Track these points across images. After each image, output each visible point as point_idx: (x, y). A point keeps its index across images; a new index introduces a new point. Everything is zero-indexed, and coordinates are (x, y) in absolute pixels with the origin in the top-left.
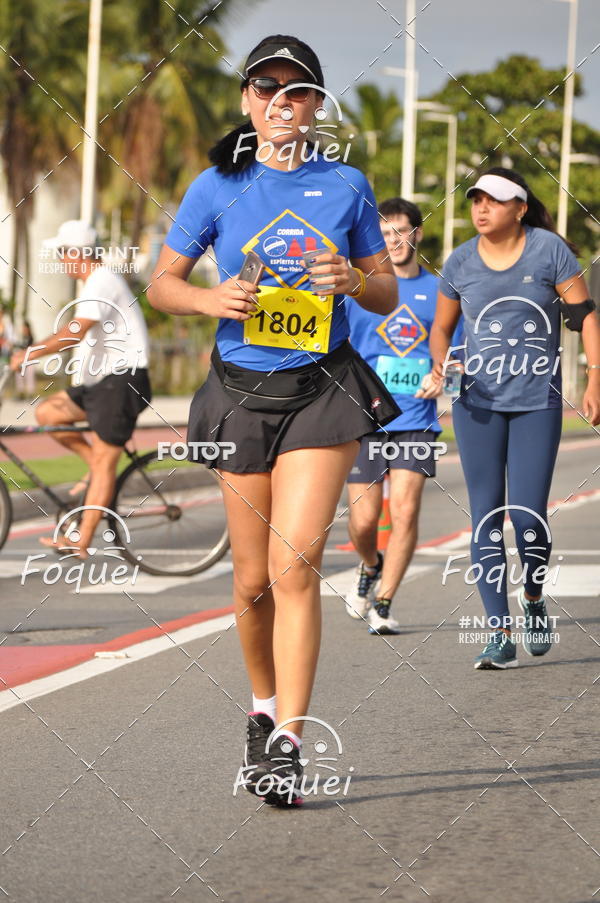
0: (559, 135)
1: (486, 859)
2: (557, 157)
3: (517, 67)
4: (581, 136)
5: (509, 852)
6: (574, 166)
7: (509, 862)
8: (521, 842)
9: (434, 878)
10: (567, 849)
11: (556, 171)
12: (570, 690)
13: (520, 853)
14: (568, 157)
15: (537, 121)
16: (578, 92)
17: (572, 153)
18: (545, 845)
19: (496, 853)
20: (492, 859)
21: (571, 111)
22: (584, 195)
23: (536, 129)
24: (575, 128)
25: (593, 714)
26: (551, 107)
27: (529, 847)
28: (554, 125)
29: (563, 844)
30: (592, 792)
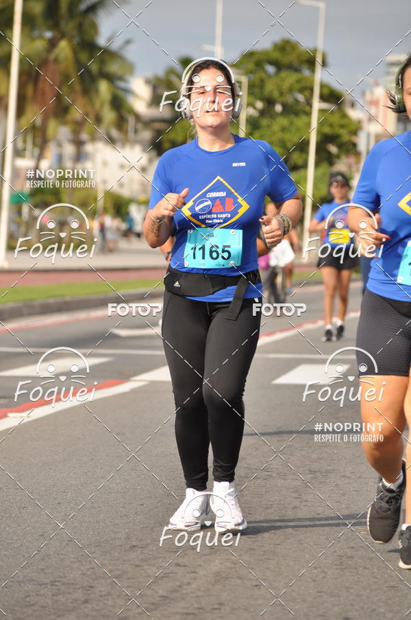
0: (311, 90)
1: (250, 549)
2: (310, 104)
3: (285, 46)
4: (326, 91)
5: (265, 545)
6: (322, 111)
7: (265, 552)
8: (273, 539)
9: (217, 561)
10: (302, 544)
11: (309, 114)
12: (308, 443)
13: (272, 546)
14: (317, 105)
15: (298, 81)
16: (324, 64)
17: (320, 102)
18: (288, 541)
19: (257, 546)
20: (254, 549)
21: (320, 76)
22: (327, 130)
23: (297, 86)
24: (322, 86)
25: (321, 459)
26: (306, 72)
27: (278, 542)
28: (308, 84)
29: (299, 541)
30: (319, 508)
